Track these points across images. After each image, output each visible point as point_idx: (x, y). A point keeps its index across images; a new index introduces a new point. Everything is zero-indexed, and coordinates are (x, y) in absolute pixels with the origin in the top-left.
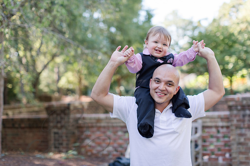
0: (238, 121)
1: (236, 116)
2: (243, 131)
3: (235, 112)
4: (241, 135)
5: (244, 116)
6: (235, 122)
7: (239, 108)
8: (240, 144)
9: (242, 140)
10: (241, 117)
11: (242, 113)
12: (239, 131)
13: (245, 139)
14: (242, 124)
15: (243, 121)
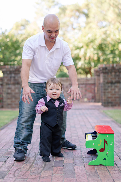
0: (7, 80)
1: (6, 77)
2: (10, 86)
3: (6, 75)
4: (9, 88)
5: (11, 77)
6: (6, 81)
7: (8, 72)
8: (8, 93)
9: (9, 91)
10: (9, 78)
11: (10, 76)
12: (8, 86)
13: (11, 91)
14: (9, 82)
15: (10, 80)
